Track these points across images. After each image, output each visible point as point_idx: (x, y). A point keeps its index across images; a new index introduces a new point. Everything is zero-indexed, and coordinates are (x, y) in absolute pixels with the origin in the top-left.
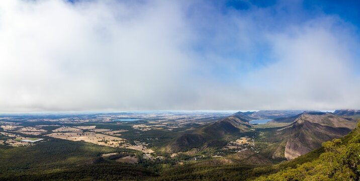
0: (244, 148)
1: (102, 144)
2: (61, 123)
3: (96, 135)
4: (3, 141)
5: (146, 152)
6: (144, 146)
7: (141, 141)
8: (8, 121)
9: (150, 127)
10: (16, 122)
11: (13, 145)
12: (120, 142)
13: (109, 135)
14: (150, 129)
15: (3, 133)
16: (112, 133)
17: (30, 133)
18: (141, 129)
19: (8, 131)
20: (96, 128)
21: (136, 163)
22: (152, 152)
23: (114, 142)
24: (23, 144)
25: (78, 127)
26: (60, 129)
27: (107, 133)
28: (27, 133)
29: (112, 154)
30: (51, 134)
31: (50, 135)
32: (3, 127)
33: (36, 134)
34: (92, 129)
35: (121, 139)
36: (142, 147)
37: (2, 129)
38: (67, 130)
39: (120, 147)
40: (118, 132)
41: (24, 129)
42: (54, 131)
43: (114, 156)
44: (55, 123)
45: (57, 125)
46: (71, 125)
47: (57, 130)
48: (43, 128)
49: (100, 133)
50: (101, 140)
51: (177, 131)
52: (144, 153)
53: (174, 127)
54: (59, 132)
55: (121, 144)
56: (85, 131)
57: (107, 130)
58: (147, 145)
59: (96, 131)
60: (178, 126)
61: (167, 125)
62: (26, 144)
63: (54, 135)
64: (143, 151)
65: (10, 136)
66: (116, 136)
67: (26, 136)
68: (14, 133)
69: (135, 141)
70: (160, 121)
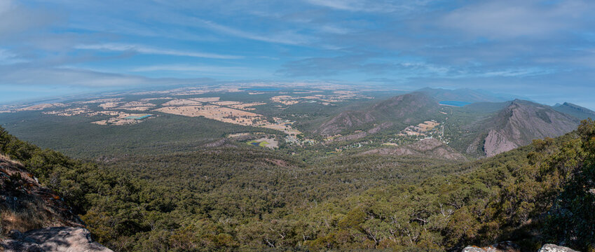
0: (430, 136)
1: (230, 121)
2: (173, 94)
3: (221, 109)
4: (105, 121)
5: (290, 133)
6: (287, 125)
7: (283, 119)
8: (106, 98)
9: (297, 100)
10: (117, 97)
11: (117, 123)
12: (253, 119)
13: (238, 109)
14: (297, 102)
15: (105, 112)
16: (242, 106)
17: (135, 109)
18: (284, 102)
19: (109, 109)
20: (220, 100)
21: (275, 149)
22: (299, 133)
23: (245, 119)
24: (128, 121)
25: (196, 99)
26: (172, 102)
27: (236, 107)
28: (132, 109)
29: (242, 134)
30: (161, 109)
31: (159, 110)
32: (101, 105)
33: (141, 109)
34: (215, 102)
35: (255, 115)
36: (284, 127)
37: (102, 108)
38: (181, 103)
39: (254, 126)
40: (251, 105)
41: (127, 105)
42: (164, 105)
43: (245, 137)
44: (166, 95)
45: (168, 98)
46: (186, 97)
47: (168, 104)
48: (150, 102)
49: (226, 106)
50: (227, 115)
51: (336, 106)
52: (287, 135)
53: (332, 101)
54: (170, 106)
55: (254, 122)
56: (204, 104)
57: (235, 103)
58: (292, 123)
59: (220, 103)
60: (337, 99)
61: (322, 98)
62: (131, 121)
63: (165, 110)
64: (286, 132)
65: (112, 114)
66: (247, 111)
67: (130, 112)
68: (116, 111)
69: (274, 119)
70: (311, 92)
